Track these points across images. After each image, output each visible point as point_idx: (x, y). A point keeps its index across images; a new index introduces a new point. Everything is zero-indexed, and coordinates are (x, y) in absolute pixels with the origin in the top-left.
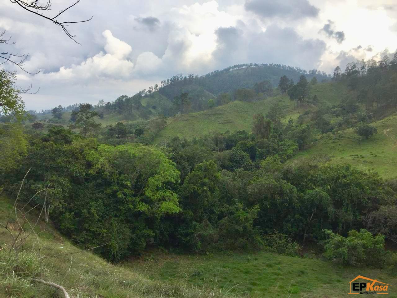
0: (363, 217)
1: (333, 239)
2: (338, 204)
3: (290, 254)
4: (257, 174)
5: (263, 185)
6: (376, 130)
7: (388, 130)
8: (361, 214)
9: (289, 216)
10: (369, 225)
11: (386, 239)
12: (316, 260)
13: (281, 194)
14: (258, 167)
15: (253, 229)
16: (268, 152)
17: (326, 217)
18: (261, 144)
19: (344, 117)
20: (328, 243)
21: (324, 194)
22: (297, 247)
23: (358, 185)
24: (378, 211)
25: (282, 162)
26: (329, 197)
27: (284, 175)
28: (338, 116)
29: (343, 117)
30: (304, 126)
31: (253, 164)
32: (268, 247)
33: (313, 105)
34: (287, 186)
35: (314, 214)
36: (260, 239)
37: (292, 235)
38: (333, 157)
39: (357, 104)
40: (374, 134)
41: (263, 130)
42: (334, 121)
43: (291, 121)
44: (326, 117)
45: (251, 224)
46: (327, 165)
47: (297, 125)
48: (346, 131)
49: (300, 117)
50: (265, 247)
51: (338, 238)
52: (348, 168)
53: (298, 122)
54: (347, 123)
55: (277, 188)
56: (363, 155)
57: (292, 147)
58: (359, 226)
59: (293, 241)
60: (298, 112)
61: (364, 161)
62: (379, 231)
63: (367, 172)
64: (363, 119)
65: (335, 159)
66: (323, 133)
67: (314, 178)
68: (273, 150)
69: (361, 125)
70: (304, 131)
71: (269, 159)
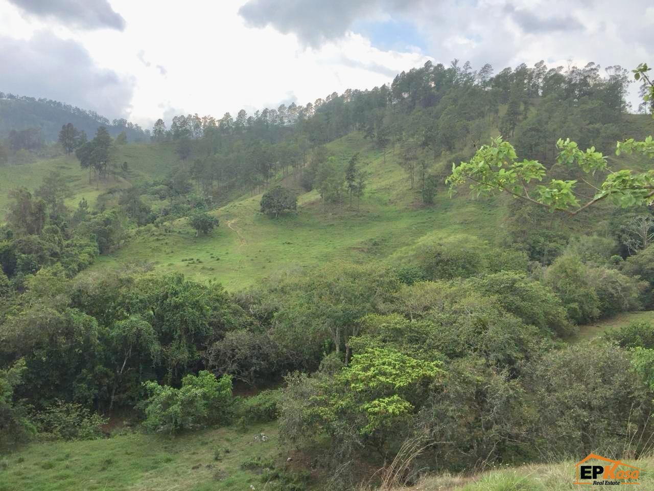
0: (202, 354)
1: (158, 395)
2: (166, 338)
3: (88, 437)
4: (18, 301)
5: (32, 322)
6: (217, 221)
7: (233, 222)
8: (200, 348)
9: (84, 371)
10: (211, 363)
11: (234, 380)
12: (132, 436)
13: (69, 332)
14: (20, 288)
15: (14, 406)
16: (42, 260)
17: (148, 361)
18: (26, 245)
19: (172, 200)
20: (151, 403)
21: (144, 324)
22: (98, 420)
23: (196, 305)
24: (223, 340)
25: (68, 276)
26: (152, 329)
27: (73, 299)
28: (162, 198)
29: (170, 201)
30: (107, 213)
31: (9, 282)
32: (44, 434)
33: (121, 179)
34: (80, 318)
35: (128, 360)
36: (27, 422)
37: (90, 401)
38: (157, 263)
39: (190, 181)
40: (215, 227)
41: (29, 219)
42: (156, 206)
43: (83, 205)
44: (143, 199)
45: (8, 397)
46: (148, 276)
47: (96, 210)
48: (175, 223)
49: (101, 198)
50: (38, 434)
51: (167, 391)
52: (179, 281)
53: (97, 205)
54: (178, 211)
55: (62, 323)
56: (201, 260)
57: (88, 249)
58: (196, 367)
59: (92, 412)
60: (95, 188)
61: (203, 268)
62: (224, 370)
63: (207, 284)
64: (199, 205)
65: (159, 266)
66: (140, 224)
67: (127, 301)
68: (51, 255)
69: (196, 213)
70: (107, 222)
71: (44, 272)
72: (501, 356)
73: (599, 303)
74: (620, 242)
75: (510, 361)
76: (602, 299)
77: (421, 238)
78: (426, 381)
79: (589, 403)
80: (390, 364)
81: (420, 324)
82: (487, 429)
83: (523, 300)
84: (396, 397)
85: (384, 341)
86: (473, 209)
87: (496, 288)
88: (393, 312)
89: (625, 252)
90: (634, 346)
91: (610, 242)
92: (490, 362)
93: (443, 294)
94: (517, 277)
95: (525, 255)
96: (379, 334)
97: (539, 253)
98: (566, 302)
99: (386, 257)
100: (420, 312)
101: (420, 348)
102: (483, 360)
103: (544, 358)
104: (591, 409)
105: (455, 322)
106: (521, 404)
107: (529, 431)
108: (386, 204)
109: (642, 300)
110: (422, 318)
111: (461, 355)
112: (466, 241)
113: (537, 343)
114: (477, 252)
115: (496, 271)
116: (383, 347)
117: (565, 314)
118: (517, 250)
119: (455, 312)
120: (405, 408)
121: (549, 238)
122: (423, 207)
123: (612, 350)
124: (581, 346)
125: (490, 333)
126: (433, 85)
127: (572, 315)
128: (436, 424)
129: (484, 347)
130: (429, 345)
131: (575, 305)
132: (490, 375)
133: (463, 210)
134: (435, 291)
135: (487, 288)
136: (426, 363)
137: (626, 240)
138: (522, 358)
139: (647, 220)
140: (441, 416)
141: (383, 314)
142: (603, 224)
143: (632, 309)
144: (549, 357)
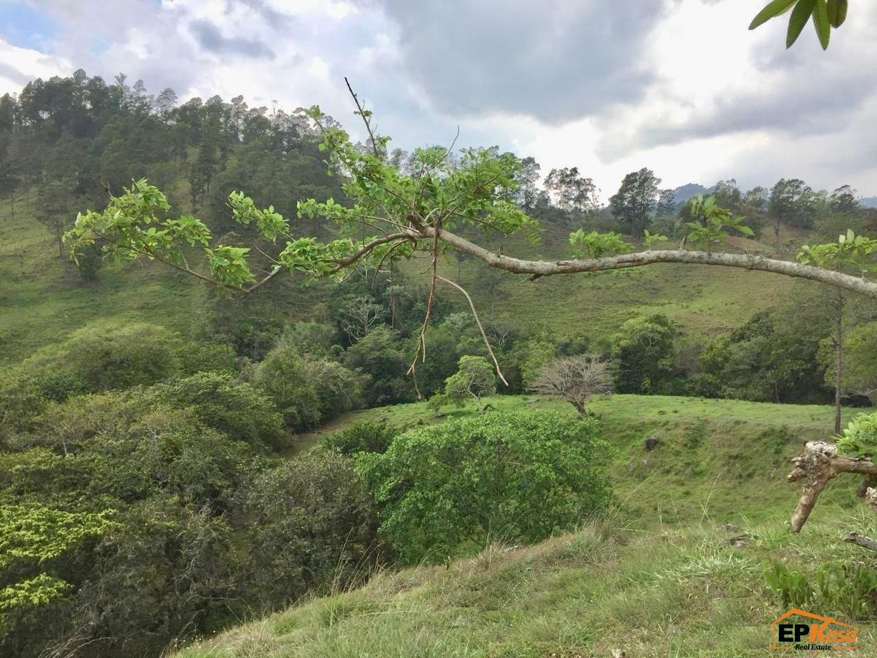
72: (200, 488)
73: (318, 404)
74: (341, 329)
75: (214, 493)
76: (323, 399)
77: (79, 331)
78: (91, 541)
79: (310, 529)
80: (29, 527)
81: (78, 459)
82: (182, 592)
83: (229, 408)
84: (42, 577)
85: (20, 493)
86: (157, 288)
87: (192, 396)
88: (34, 446)
89: (346, 340)
90: (357, 451)
91: (328, 328)
92: (186, 499)
93: (115, 411)
94: (219, 379)
95: (230, 349)
96: (11, 483)
97: (248, 345)
98: (282, 406)
99: (20, 361)
100: (77, 442)
101: (79, 495)
102: (176, 498)
103: (256, 482)
104: (313, 536)
105: (134, 450)
106: (227, 548)
107: (238, 581)
108: (17, 280)
109: (364, 396)
110: (83, 450)
111: (144, 496)
112: (149, 333)
113: (248, 463)
114: (165, 347)
115: (192, 373)
116: (17, 502)
117: (282, 420)
118: (220, 343)
119: (134, 435)
120: (59, 590)
121: (260, 326)
122: (80, 285)
123: (335, 458)
124: (300, 460)
125: (185, 457)
126: (89, 106)
127: (290, 423)
128: (106, 603)
129: (177, 480)
130: (94, 488)
131: (293, 410)
132: (186, 517)
133: (141, 290)
134: (102, 408)
135: (180, 397)
136: (90, 516)
137: (346, 326)
138: (229, 486)
139: (367, 302)
140: (114, 590)
141: (17, 451)
142: (320, 308)
143: (356, 408)
144: (262, 480)
